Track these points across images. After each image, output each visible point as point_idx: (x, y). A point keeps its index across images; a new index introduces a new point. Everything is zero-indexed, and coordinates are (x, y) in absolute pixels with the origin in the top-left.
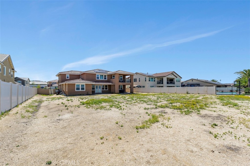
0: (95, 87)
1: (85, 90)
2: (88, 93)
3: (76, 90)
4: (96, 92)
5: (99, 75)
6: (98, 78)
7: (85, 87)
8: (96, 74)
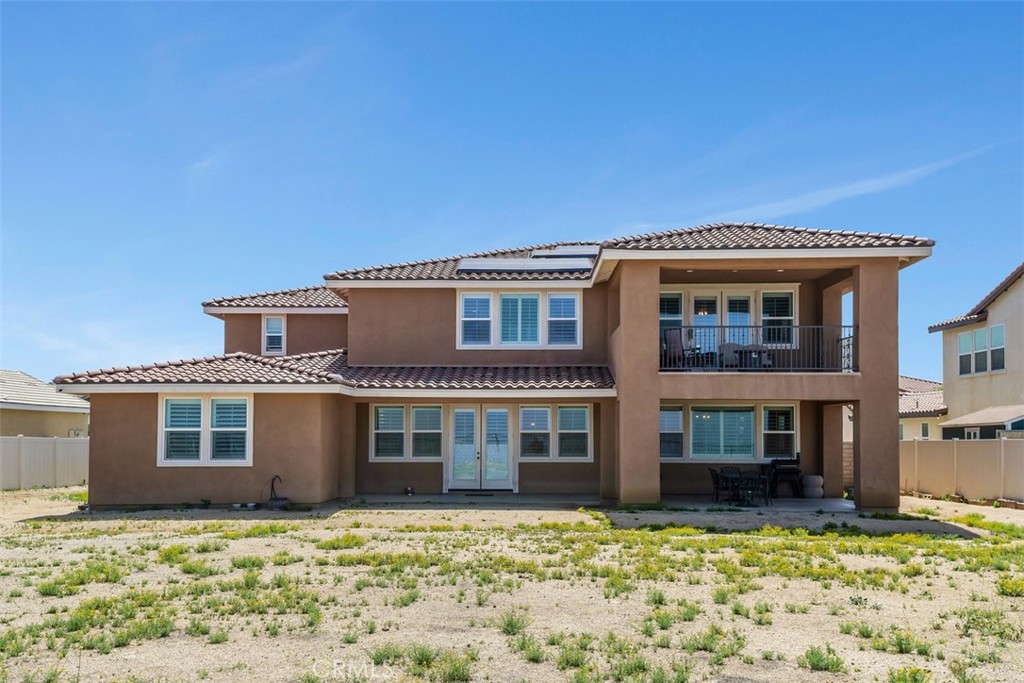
0: (448, 431)
1: (248, 461)
2: (280, 493)
3: (162, 461)
4: (451, 481)
5: (486, 302)
6: (476, 331)
7: (249, 429)
8: (453, 291)
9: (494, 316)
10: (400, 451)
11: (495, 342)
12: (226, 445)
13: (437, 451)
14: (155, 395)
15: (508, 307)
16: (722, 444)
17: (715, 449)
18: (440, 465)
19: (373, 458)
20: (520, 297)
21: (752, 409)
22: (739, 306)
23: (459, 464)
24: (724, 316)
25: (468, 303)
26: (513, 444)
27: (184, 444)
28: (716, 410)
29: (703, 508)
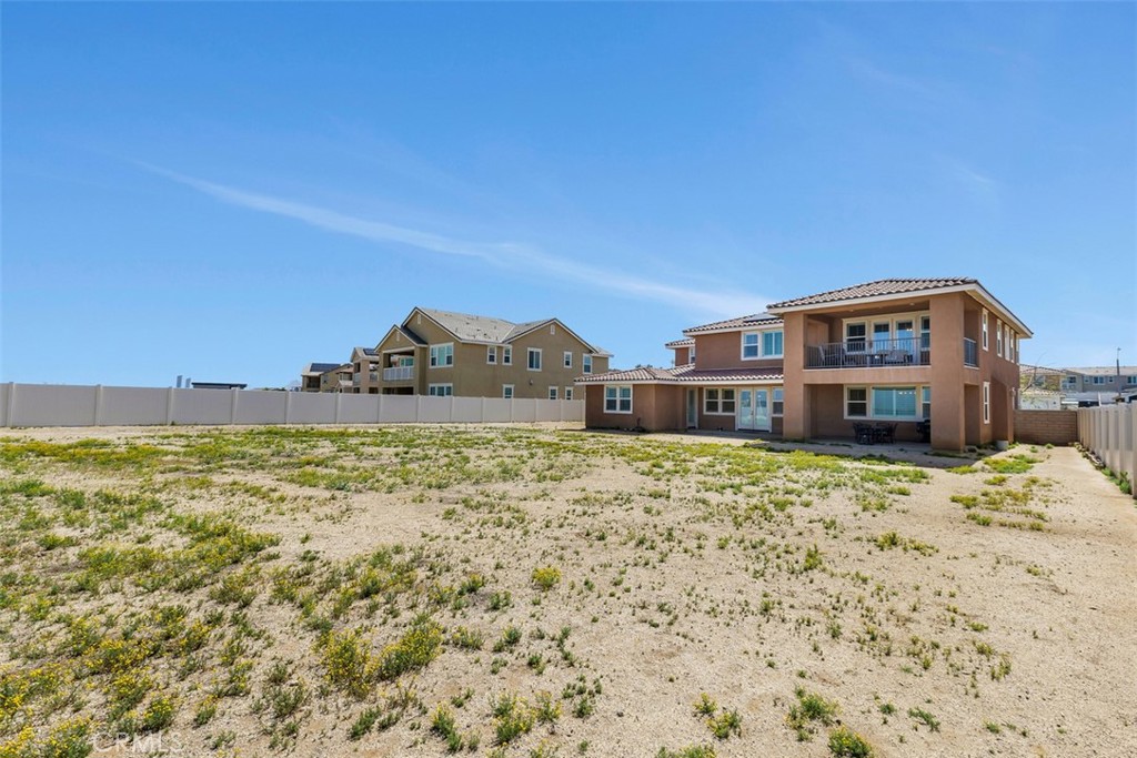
0: (738, 401)
1: (631, 412)
2: (641, 425)
3: (605, 411)
4: (739, 425)
5: (756, 336)
6: (752, 351)
7: (631, 398)
8: (740, 332)
9: (760, 344)
10: (716, 410)
11: (760, 356)
12: (625, 405)
13: (733, 410)
14: (603, 386)
15: (767, 337)
16: (895, 408)
17: (890, 412)
18: (734, 417)
19: (705, 413)
20: (773, 332)
21: (914, 388)
22: (903, 326)
23: (744, 418)
24: (894, 333)
25: (749, 337)
26: (769, 407)
27: (612, 405)
28: (891, 389)
29: (828, 443)
